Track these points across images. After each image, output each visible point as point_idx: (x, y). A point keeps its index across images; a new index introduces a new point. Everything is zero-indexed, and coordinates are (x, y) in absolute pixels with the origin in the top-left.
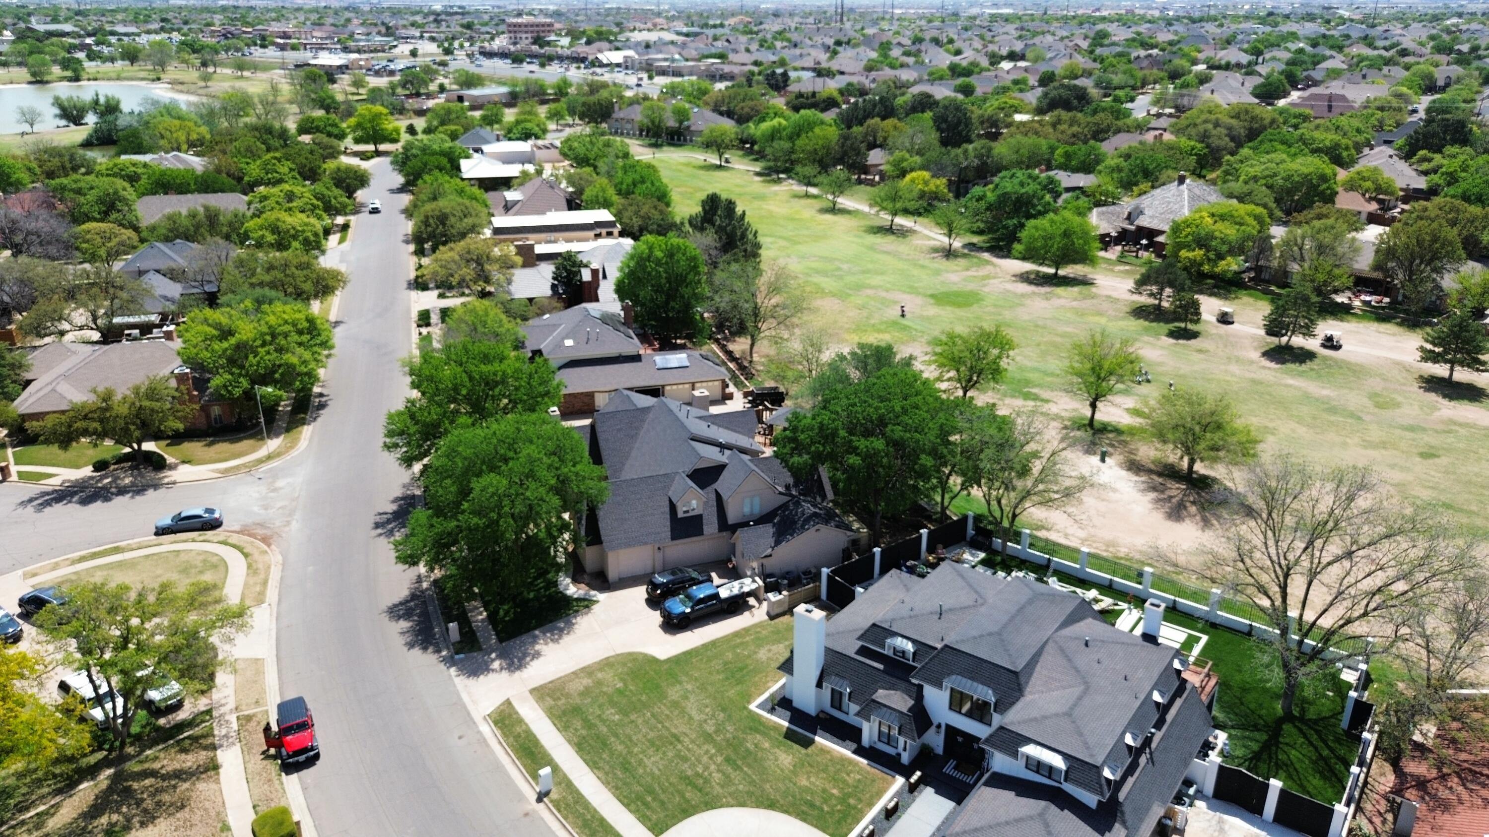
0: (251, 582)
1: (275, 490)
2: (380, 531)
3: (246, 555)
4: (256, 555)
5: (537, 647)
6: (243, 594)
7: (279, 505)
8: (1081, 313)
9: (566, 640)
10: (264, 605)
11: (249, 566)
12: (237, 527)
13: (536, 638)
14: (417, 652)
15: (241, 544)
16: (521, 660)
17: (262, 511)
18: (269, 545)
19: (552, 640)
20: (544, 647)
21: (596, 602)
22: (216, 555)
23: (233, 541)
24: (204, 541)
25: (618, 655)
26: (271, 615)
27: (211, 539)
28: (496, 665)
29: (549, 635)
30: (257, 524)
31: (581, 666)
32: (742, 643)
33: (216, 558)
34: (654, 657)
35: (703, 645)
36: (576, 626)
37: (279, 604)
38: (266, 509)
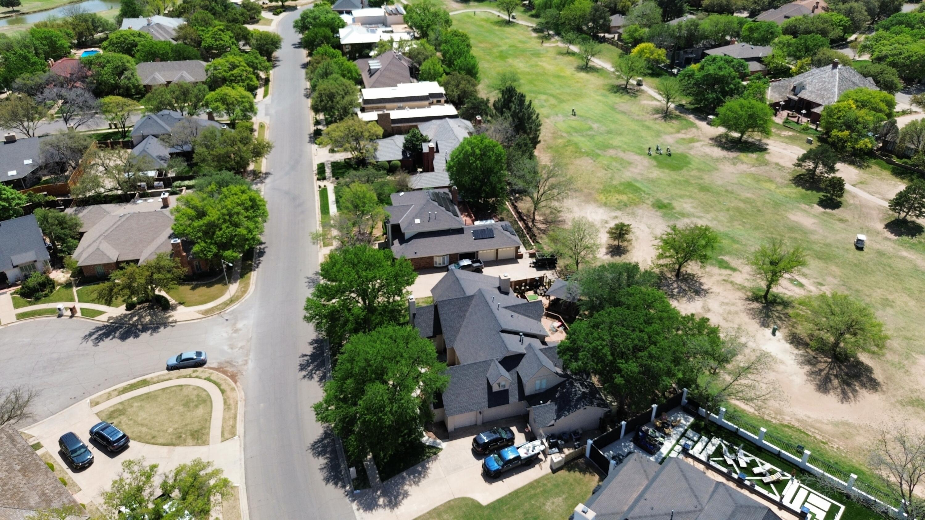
0: (227, 417)
1: (236, 331)
2: (304, 373)
3: (223, 391)
4: (229, 393)
5: (406, 487)
6: (223, 427)
7: (240, 345)
8: (757, 179)
9: (424, 482)
10: (236, 438)
11: (225, 402)
12: (215, 365)
13: (404, 478)
14: (331, 486)
15: (218, 381)
16: (396, 497)
17: (230, 351)
18: (235, 382)
19: (414, 482)
20: (410, 488)
21: (441, 449)
22: (205, 390)
23: (213, 378)
24: (197, 377)
25: (456, 499)
26: (240, 446)
27: (201, 375)
28: (381, 501)
29: (412, 477)
30: (228, 362)
31: (433, 507)
32: (535, 495)
33: (205, 393)
34: (479, 503)
35: (510, 494)
36: (429, 471)
37: (245, 436)
38: (232, 348)
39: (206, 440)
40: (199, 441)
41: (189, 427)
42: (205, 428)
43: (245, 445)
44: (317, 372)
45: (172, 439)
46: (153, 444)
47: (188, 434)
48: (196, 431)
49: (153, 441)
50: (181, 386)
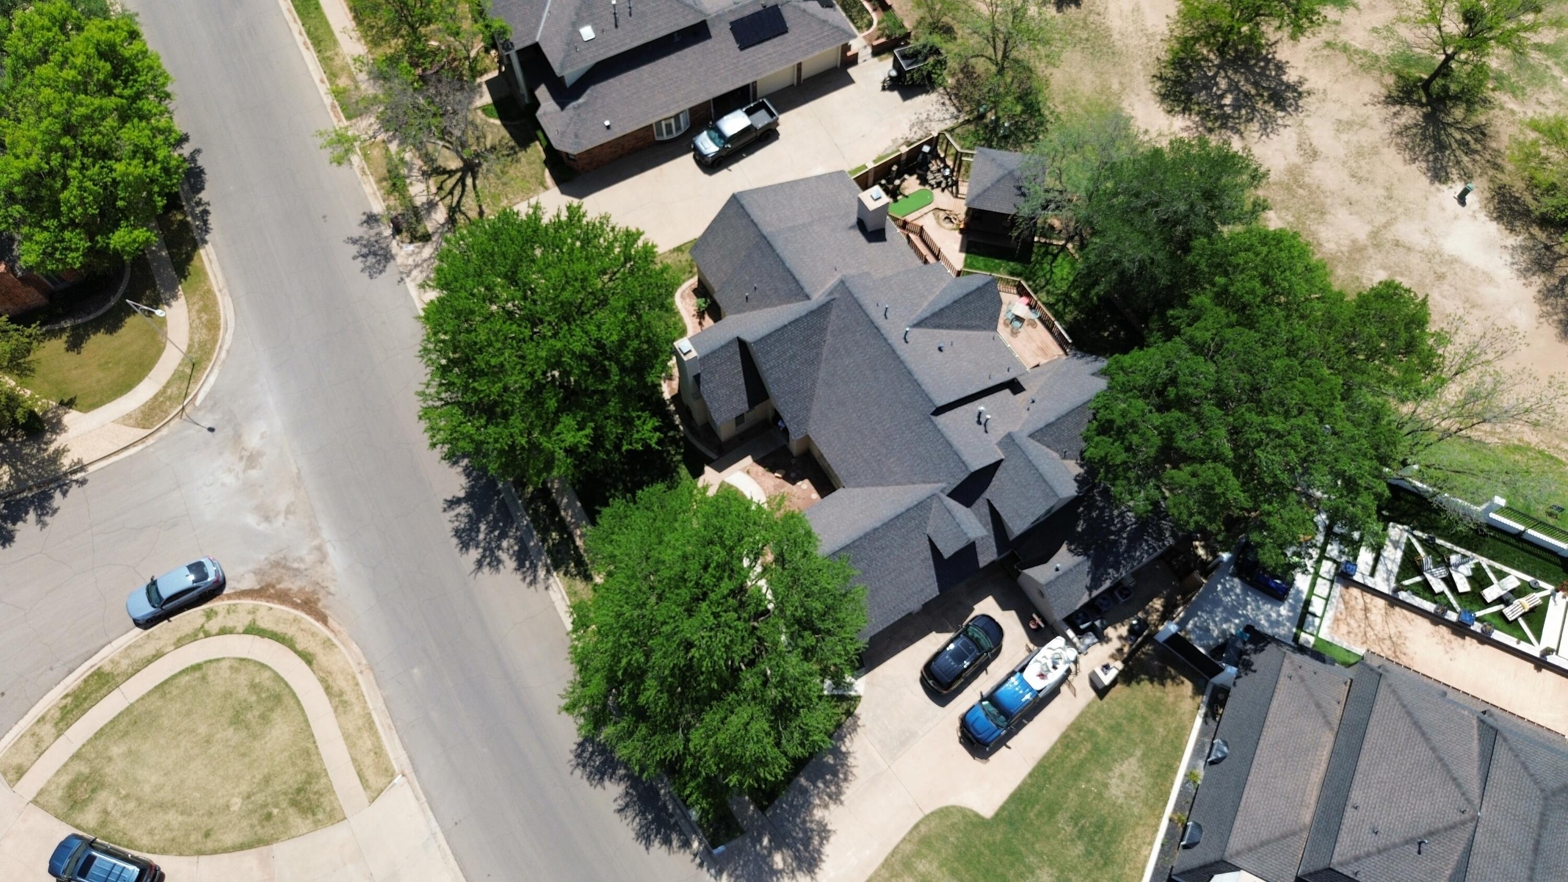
0: (351, 729)
1: (251, 460)
2: (474, 554)
3: (307, 658)
4: (322, 658)
5: (818, 813)
6: (354, 760)
7: (281, 502)
9: (850, 791)
10: (398, 779)
11: (328, 689)
12: (250, 583)
13: (804, 792)
14: (659, 850)
15: (280, 629)
16: (807, 842)
17: (263, 527)
18: (323, 619)
19: (830, 797)
20: (826, 813)
21: (857, 699)
22: (263, 666)
23: (265, 623)
24: (223, 631)
25: (927, 817)
26: (417, 799)
27: (230, 624)
28: (778, 860)
29: (821, 785)
30: (276, 564)
31: (889, 849)
32: (1082, 764)
33: (267, 674)
34: (977, 815)
35: (1031, 775)
36: (851, 761)
37: (416, 771)
38: (267, 519)
39: (333, 809)
40: (320, 816)
41: (277, 786)
42: (318, 776)
43: (426, 793)
44: (505, 544)
45: (252, 826)
46: (215, 852)
47: (284, 805)
48: (299, 791)
49: (210, 844)
50: (197, 667)
